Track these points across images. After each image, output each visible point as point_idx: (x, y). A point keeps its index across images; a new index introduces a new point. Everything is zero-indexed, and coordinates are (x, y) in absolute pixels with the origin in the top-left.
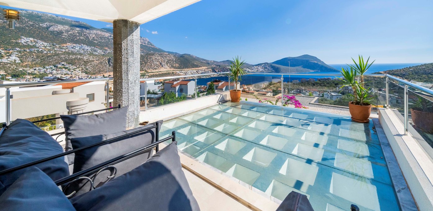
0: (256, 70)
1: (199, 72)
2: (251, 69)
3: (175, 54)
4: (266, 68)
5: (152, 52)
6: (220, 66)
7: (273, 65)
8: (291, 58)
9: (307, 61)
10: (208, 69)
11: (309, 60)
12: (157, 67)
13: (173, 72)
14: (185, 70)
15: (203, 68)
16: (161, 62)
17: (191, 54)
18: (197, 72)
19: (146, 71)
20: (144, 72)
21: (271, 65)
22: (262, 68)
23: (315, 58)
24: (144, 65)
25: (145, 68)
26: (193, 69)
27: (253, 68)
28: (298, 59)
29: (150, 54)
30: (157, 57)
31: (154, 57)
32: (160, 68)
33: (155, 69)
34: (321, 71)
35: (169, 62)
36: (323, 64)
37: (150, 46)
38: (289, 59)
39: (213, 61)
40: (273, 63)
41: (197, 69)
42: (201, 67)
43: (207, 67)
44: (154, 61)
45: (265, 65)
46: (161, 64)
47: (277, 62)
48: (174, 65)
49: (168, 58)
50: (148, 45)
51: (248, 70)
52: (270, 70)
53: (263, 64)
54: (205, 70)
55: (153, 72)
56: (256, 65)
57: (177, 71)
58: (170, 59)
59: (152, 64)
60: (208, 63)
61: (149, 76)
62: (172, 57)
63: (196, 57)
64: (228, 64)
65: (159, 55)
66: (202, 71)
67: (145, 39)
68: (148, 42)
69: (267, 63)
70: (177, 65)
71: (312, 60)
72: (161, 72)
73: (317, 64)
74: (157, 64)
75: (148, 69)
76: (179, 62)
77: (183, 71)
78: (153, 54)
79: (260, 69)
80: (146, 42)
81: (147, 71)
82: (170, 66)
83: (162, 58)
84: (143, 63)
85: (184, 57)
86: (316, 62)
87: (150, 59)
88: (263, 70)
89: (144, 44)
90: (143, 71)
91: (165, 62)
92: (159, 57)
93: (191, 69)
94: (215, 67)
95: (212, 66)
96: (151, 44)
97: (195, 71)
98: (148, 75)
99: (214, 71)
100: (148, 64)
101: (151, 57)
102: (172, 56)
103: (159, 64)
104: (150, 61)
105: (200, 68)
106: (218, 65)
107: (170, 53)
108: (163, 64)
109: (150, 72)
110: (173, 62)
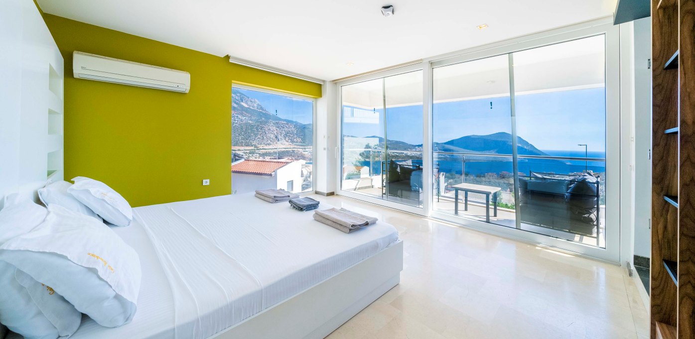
3: (296, 124)
5: (263, 119)
7: (447, 146)
8: (477, 137)
9: (503, 142)
11: (507, 141)
12: (271, 141)
13: (293, 149)
14: (310, 148)
16: (276, 135)
19: (255, 146)
20: (253, 148)
21: (443, 147)
23: (519, 139)
24: (254, 137)
25: (255, 142)
29: (261, 123)
30: (271, 128)
31: (266, 127)
32: (275, 143)
33: (269, 144)
35: (288, 135)
37: (260, 110)
38: (474, 138)
40: (445, 143)
44: (267, 133)
46: (276, 137)
47: (453, 142)
48: (295, 140)
49: (286, 129)
50: (258, 108)
55: (266, 149)
57: (299, 149)
58: (289, 131)
59: (265, 138)
61: (259, 154)
62: (292, 128)
65: (274, 124)
67: (253, 100)
68: (258, 105)
69: (437, 143)
70: (299, 140)
71: (513, 142)
72: (276, 149)
73: (522, 148)
74: (271, 137)
75: (258, 144)
76: (302, 136)
77: (307, 150)
78: (265, 123)
80: (255, 105)
81: (257, 147)
82: (290, 141)
83: (278, 129)
84: (252, 134)
85: (308, 128)
86: (519, 145)
87: (261, 129)
89: (252, 107)
90: (252, 146)
91: (282, 136)
92: (274, 127)
96: (262, 108)
98: (259, 152)
100: (259, 136)
101: (263, 127)
102: (291, 126)
103: (274, 138)
104: (261, 133)
107: (288, 122)
108: (279, 137)
109: (261, 148)
110: (294, 136)
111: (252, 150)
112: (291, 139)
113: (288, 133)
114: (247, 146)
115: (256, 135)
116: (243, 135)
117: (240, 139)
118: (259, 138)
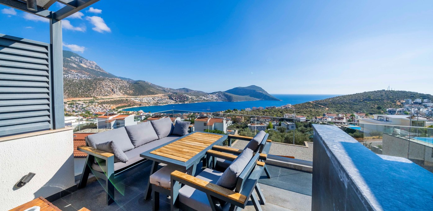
0: (211, 98)
1: (155, 99)
2: (206, 97)
3: (128, 81)
4: (220, 96)
5: (101, 76)
6: (176, 93)
7: (226, 93)
8: (241, 88)
9: (254, 91)
10: (164, 96)
11: (255, 90)
12: (108, 93)
13: (127, 98)
14: (140, 97)
15: (159, 95)
16: (112, 88)
17: (146, 81)
18: (153, 99)
19: (94, 97)
20: (92, 98)
21: (224, 94)
22: (216, 96)
23: (261, 89)
24: (93, 90)
25: (94, 94)
26: (149, 96)
27: (208, 96)
28: (247, 89)
29: (99, 80)
30: (107, 83)
31: (104, 83)
32: (111, 94)
33: (106, 95)
34: (265, 100)
35: (122, 88)
36: (266, 94)
37: (98, 70)
38: (240, 89)
39: (170, 88)
40: (226, 92)
41: (153, 96)
42: (158, 94)
43: (163, 95)
44: (104, 87)
45: (219, 94)
46: (112, 90)
47: (229, 91)
48: (128, 92)
49: (121, 84)
50: (96, 69)
51: (203, 97)
52: (223, 98)
53: (217, 92)
54: (161, 98)
55: (104, 99)
56: (211, 94)
57: (131, 98)
58: (123, 86)
59: (103, 91)
60: (164, 91)
61: (98, 103)
62: (125, 83)
63: (152, 84)
64: (184, 91)
65: (110, 80)
66: (159, 99)
67: (91, 62)
68: (96, 66)
69: (221, 92)
70: (131, 92)
71: (258, 90)
72: (113, 98)
73: (262, 93)
74: (108, 90)
75: (97, 96)
76: (133, 88)
77: (138, 98)
78: (103, 80)
79: (215, 97)
80: (94, 66)
81: (96, 98)
82: (124, 92)
83: (114, 84)
84: (91, 88)
85: (138, 83)
86: (261, 92)
87: (99, 84)
88: (217, 98)
89: (91, 67)
90: (91, 97)
91: (117, 89)
92: (111, 83)
93: (147, 96)
94: (172, 95)
95: (169, 93)
96: (99, 68)
97: (151, 98)
98: (98, 101)
99: (170, 98)
100: (98, 90)
101: (101, 83)
102: (125, 82)
103: (111, 90)
104: (99, 87)
105: (156, 95)
106: (175, 93)
107: (122, 79)
108: (115, 90)
109: (100, 98)
110: (127, 89)
111: (91, 100)
112: (125, 91)
113: (122, 87)
114: (86, 97)
115: (95, 89)
116: (83, 89)
117: (80, 92)
118: (97, 91)
